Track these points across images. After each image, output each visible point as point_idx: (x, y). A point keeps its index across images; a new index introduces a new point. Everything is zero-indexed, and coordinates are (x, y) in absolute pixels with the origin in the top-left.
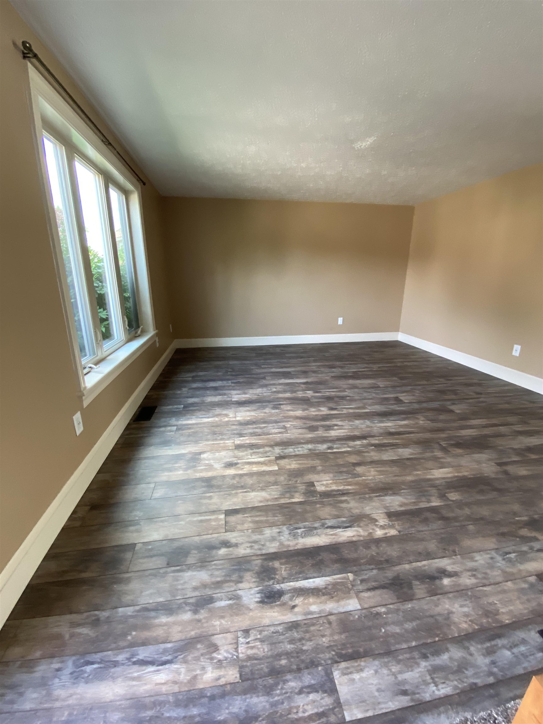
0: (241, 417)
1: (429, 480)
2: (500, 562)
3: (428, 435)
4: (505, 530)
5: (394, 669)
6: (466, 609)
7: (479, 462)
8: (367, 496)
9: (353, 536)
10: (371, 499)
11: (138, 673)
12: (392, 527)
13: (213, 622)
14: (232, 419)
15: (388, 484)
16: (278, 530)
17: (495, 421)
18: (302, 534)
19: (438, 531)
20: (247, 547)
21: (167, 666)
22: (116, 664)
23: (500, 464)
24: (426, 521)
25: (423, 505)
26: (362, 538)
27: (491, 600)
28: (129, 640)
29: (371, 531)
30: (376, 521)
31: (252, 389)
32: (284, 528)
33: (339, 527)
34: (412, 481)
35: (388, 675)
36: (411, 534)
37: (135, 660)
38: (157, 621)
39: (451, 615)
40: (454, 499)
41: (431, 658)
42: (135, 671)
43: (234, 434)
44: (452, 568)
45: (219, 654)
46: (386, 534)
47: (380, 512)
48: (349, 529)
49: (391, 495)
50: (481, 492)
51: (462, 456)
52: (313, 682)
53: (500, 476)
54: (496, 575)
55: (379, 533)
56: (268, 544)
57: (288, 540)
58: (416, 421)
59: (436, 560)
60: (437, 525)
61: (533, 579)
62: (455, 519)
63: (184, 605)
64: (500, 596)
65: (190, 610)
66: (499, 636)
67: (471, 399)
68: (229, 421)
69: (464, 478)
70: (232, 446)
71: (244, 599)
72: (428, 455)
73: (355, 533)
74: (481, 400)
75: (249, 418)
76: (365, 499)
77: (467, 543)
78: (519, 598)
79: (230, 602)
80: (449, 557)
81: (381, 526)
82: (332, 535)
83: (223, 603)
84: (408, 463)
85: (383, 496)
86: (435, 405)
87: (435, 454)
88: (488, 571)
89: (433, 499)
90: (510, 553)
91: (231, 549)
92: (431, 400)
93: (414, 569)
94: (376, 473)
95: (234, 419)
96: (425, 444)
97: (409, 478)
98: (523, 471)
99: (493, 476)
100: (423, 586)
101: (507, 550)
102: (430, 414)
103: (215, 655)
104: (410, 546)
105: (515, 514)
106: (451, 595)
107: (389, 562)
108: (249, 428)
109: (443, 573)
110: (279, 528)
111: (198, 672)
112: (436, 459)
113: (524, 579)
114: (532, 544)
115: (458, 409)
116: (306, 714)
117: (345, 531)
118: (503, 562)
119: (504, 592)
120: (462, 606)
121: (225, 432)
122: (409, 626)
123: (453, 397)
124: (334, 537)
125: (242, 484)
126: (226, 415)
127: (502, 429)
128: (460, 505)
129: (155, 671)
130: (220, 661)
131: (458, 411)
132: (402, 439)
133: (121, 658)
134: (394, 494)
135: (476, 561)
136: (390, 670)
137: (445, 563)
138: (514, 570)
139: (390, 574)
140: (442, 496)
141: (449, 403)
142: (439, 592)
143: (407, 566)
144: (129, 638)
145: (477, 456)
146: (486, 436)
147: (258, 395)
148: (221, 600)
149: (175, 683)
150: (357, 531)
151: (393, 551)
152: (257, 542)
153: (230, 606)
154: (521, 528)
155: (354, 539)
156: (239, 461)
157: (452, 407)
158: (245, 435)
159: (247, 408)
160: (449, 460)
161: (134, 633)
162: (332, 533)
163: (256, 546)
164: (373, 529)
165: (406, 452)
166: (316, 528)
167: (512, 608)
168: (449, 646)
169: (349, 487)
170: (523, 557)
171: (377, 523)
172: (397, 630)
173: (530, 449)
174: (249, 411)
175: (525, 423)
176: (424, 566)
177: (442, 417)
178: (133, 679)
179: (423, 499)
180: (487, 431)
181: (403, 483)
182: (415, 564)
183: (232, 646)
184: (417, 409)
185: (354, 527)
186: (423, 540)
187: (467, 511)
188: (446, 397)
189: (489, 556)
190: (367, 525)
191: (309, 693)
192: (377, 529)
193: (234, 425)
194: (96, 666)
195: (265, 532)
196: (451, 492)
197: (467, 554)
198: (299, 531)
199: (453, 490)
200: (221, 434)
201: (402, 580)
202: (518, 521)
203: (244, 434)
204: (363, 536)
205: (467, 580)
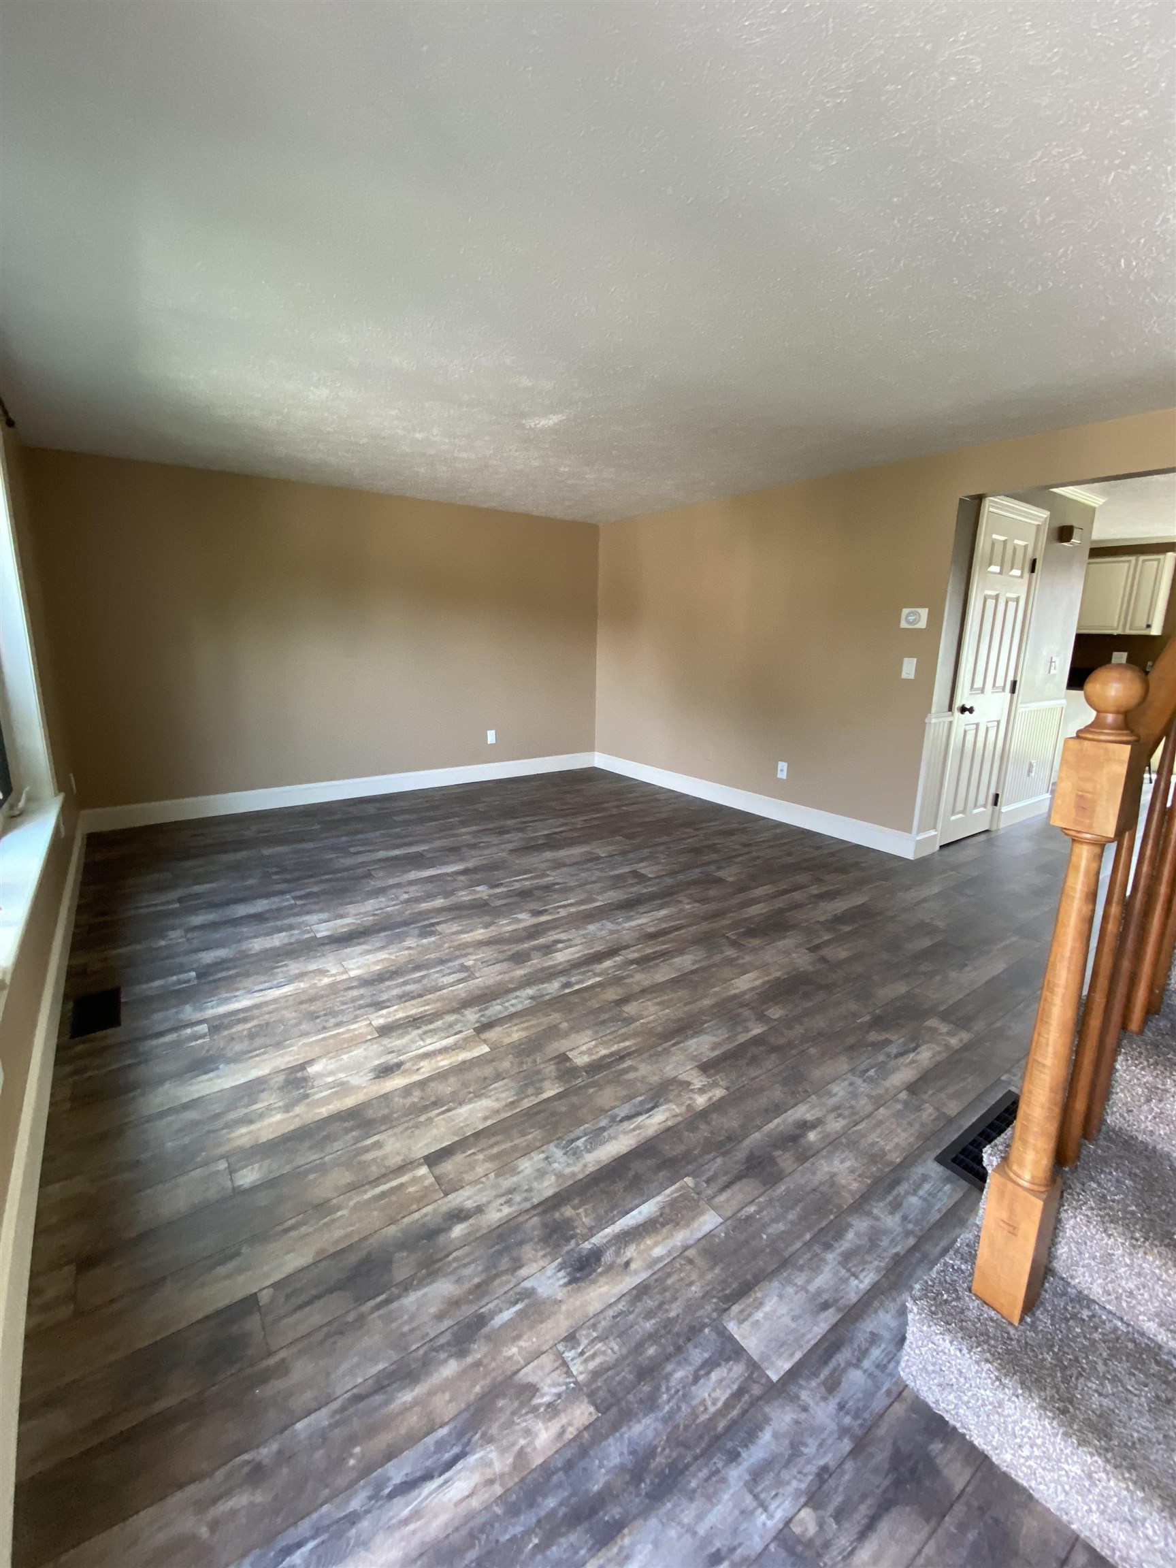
0: (359, 968)
1: (735, 997)
2: (863, 1087)
3: (705, 927)
4: (851, 1040)
5: (800, 1281)
6: (848, 1164)
7: (787, 953)
8: (659, 1049)
9: (667, 1120)
10: (666, 1051)
11: (410, 1508)
12: (715, 1085)
13: (505, 1354)
14: (339, 978)
15: (681, 1019)
16: (542, 1156)
17: (783, 886)
18: (586, 1147)
19: (776, 1071)
20: (502, 1205)
21: (459, 1466)
22: (353, 1518)
23: (814, 949)
24: (754, 1060)
25: (742, 1038)
26: (680, 1119)
28: (353, 1467)
29: (689, 1102)
30: (689, 1084)
31: (351, 903)
32: (552, 1148)
33: (639, 1114)
34: (714, 1006)
35: (796, 1293)
36: (744, 1086)
37: (387, 1491)
38: (394, 1406)
39: (835, 1179)
40: (777, 1016)
41: (836, 1245)
42: (403, 1508)
43: (361, 1007)
44: (813, 1115)
45: (542, 1396)
46: (710, 1099)
47: (688, 1068)
48: (656, 1110)
49: (692, 1036)
50: (806, 996)
51: (762, 948)
52: (706, 1355)
53: (819, 966)
54: (864, 1104)
55: (701, 1101)
56: (535, 1185)
57: (568, 1165)
58: (680, 906)
59: (790, 1112)
60: (771, 1062)
61: (903, 1095)
62: (790, 1044)
63: (434, 1354)
64: (878, 1131)
65: (450, 1356)
66: (897, 1182)
67: (740, 855)
68: (333, 985)
69: (777, 983)
70: (370, 1034)
71: (540, 1290)
72: (717, 958)
73: (667, 1114)
74: (755, 854)
75: (378, 968)
76: (658, 1054)
77: (816, 1073)
78: (899, 1125)
79: (519, 1306)
80: (803, 1101)
81: (699, 1089)
82: (634, 1130)
83: (507, 1315)
84: (696, 978)
85: (683, 1042)
86: (695, 873)
87: (728, 953)
88: (853, 1103)
89: (750, 1024)
90: (867, 1070)
91: (471, 1221)
92: (687, 868)
93: (769, 1135)
94: (657, 1007)
95: (345, 977)
96: (707, 941)
97: (707, 1002)
98: (842, 953)
99: (810, 968)
100: (788, 1155)
101: (863, 1067)
102: (693, 891)
103: (537, 1401)
104: (750, 1105)
105: (855, 1015)
106: (824, 1152)
107: (733, 1138)
108: (389, 988)
109: (805, 1126)
110: (543, 1152)
111: (522, 1442)
112: (730, 961)
113: (894, 1098)
114: (887, 1049)
115: (729, 874)
116: (720, 1404)
118: (865, 1085)
119: (880, 1123)
120: (842, 1162)
121: (336, 1009)
122: (791, 1216)
123: (715, 856)
124: (638, 1132)
125: (433, 1099)
126: (323, 972)
127: (798, 896)
128: (789, 1023)
129: (441, 1486)
130: (549, 1405)
131: (730, 879)
132: (672, 941)
133: (356, 1503)
134: (697, 1033)
135: (835, 1095)
136: (795, 1285)
137: (803, 1112)
138: (881, 1091)
139: (741, 1154)
140: (761, 1017)
141: (713, 868)
142: (811, 1152)
143: (757, 1135)
144: (352, 1462)
145: (780, 944)
146: (781, 911)
147: (374, 915)
148: (501, 1311)
149: (490, 1482)
150: (668, 1109)
151: (730, 1121)
152: (515, 1189)
153: (522, 1314)
154: (868, 1032)
155: (670, 1123)
156: (402, 1058)
157: (720, 874)
158: (389, 1004)
159: (364, 947)
160: (748, 958)
161: (357, 1450)
162: (632, 1127)
163: (518, 1198)
165: (686, 962)
166: (603, 1129)
167: (896, 1140)
168: (849, 1219)
169: (627, 1043)
170: (884, 1070)
171: (692, 1087)
172: (781, 1227)
173: (839, 919)
174: (368, 952)
175: (819, 880)
176: (778, 1125)
177: (712, 893)
178: (406, 1522)
179: (739, 1029)
180: (779, 903)
181: (702, 1012)
182: (766, 1129)
183: (558, 1372)
184: (672, 887)
185: (661, 1105)
186: (761, 1090)
187: (799, 1029)
188: (707, 858)
189: (846, 1083)
190: (679, 1095)
191: (708, 1373)
192: (696, 1096)
193: (351, 988)
194: (311, 1545)
195: (522, 1168)
196: (769, 1008)
197: (821, 1088)
198: (580, 1143)
199: (771, 1003)
200: (334, 1014)
201: (759, 1157)
202: (861, 1023)
203: (384, 1001)
204: (681, 1114)
205: (835, 1125)
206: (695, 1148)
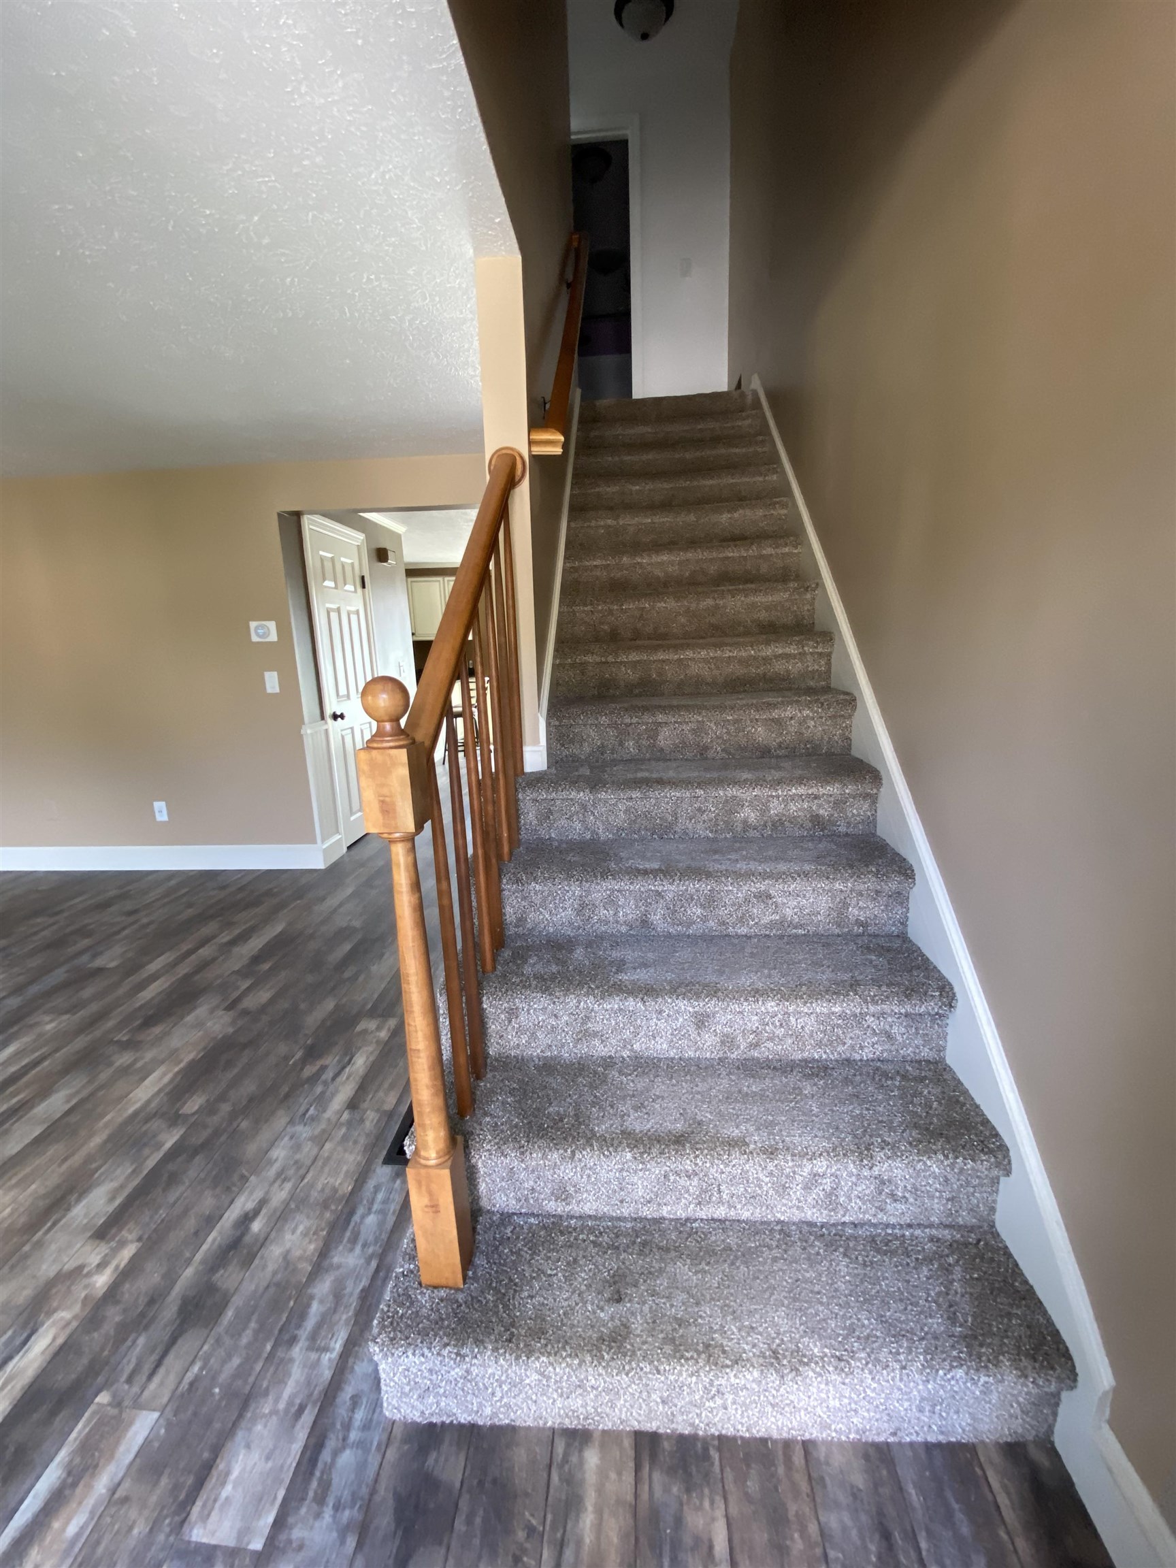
9: (54, 1339)
10: (39, 1245)
19: (202, 1175)
26: (75, 1324)
27: (319, 1186)
30: (80, 1268)
44: (254, 1201)
47: (79, 1245)
49: (78, 1200)
72: (104, 1076)
84: (73, 1119)
85: (64, 1216)
93: (203, 1262)
109: (246, 1219)
117: (26, 1352)
138: (323, 1126)
155: (60, 1341)
164: (86, 1287)
165: (56, 1103)
171: (85, 1271)
176: (214, 1240)
182: (199, 1256)
205: (280, 1195)
206: (102, 1349)
